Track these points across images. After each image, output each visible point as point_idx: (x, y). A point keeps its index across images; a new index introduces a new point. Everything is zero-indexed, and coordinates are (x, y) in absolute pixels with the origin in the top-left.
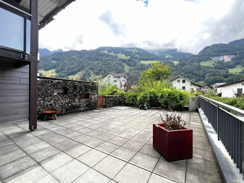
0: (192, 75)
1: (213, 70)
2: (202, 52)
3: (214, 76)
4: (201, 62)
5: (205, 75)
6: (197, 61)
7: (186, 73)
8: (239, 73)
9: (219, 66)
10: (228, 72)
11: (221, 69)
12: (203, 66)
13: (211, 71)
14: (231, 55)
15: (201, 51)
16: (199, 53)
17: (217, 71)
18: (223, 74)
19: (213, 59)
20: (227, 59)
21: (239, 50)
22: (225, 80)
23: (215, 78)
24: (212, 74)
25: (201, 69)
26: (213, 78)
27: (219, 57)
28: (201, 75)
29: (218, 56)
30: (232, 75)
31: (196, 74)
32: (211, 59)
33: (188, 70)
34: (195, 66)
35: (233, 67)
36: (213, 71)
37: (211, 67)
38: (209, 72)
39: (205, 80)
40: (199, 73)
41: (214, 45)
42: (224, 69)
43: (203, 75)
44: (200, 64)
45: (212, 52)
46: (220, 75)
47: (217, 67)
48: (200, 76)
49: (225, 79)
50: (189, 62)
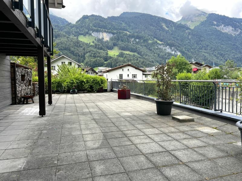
0: (70, 54)
1: (93, 49)
2: (80, 22)
3: (95, 57)
4: (80, 36)
5: (85, 55)
6: (74, 33)
7: (62, 49)
8: (117, 56)
9: (99, 45)
10: (107, 54)
11: (101, 49)
12: (82, 42)
13: (91, 51)
14: (109, 33)
15: (79, 20)
16: (77, 22)
17: (97, 52)
18: (103, 56)
19: (92, 34)
20: (106, 37)
21: (116, 29)
22: (105, 64)
23: (96, 61)
24: (92, 55)
25: (80, 46)
26: (94, 60)
27: (99, 33)
28: (80, 54)
29: (97, 31)
30: (111, 57)
31: (75, 53)
32: (90, 34)
33: (63, 45)
34: (72, 41)
35: (111, 48)
36: (93, 51)
37: (91, 46)
38: (90, 52)
39: (85, 61)
40: (77, 51)
41: (93, 15)
42: (104, 50)
43: (83, 54)
44: (79, 39)
45: (91, 25)
46: (100, 58)
47: (97, 46)
48: (79, 56)
49: (105, 62)
50: (64, 34)
